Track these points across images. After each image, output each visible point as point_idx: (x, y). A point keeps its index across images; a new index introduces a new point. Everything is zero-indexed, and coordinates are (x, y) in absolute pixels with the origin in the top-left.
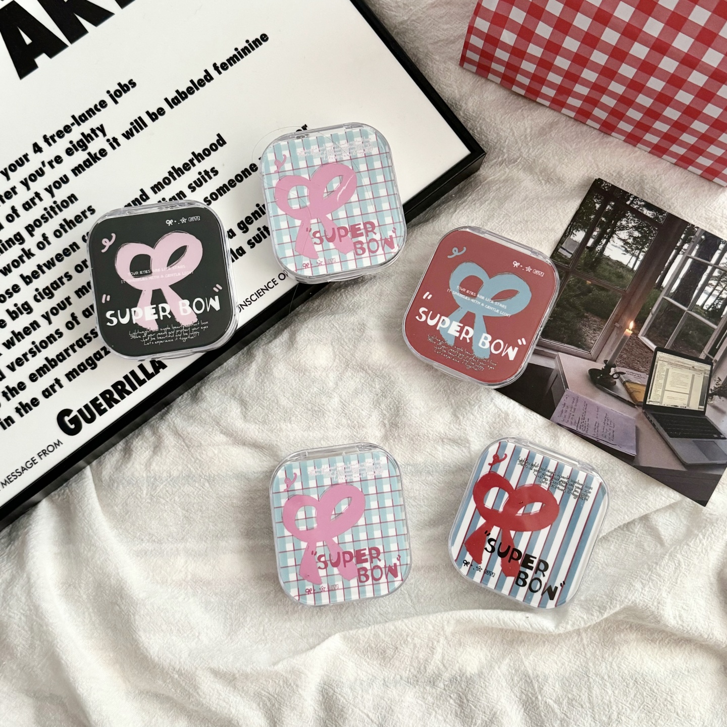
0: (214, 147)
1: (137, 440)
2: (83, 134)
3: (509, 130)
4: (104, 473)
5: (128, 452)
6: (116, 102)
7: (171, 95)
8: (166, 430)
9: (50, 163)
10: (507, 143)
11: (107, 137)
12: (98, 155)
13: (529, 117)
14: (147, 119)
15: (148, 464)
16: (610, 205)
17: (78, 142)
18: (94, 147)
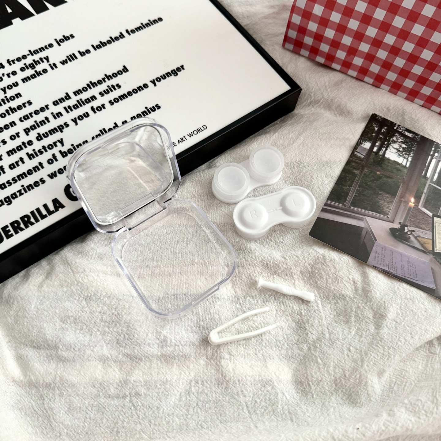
0: (120, 73)
1: (35, 268)
2: (34, 60)
3: (314, 83)
4: (5, 292)
5: (26, 277)
6: (59, 45)
7: (96, 43)
8: (59, 261)
9: (8, 75)
10: (313, 90)
11: (49, 63)
12: (42, 72)
13: (327, 76)
14: (78, 55)
15: (41, 286)
16: (385, 129)
17: (29, 65)
18: (39, 68)
